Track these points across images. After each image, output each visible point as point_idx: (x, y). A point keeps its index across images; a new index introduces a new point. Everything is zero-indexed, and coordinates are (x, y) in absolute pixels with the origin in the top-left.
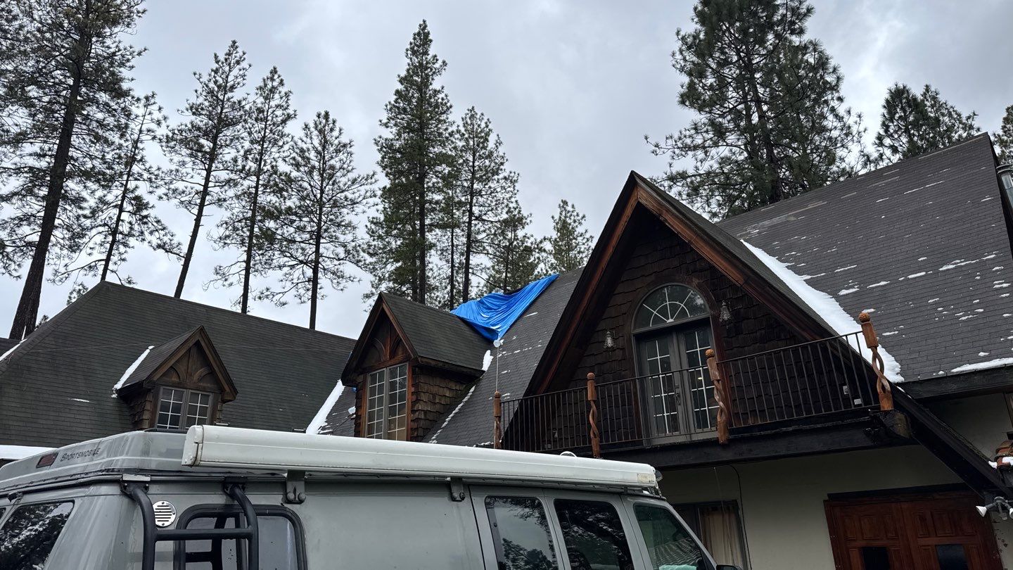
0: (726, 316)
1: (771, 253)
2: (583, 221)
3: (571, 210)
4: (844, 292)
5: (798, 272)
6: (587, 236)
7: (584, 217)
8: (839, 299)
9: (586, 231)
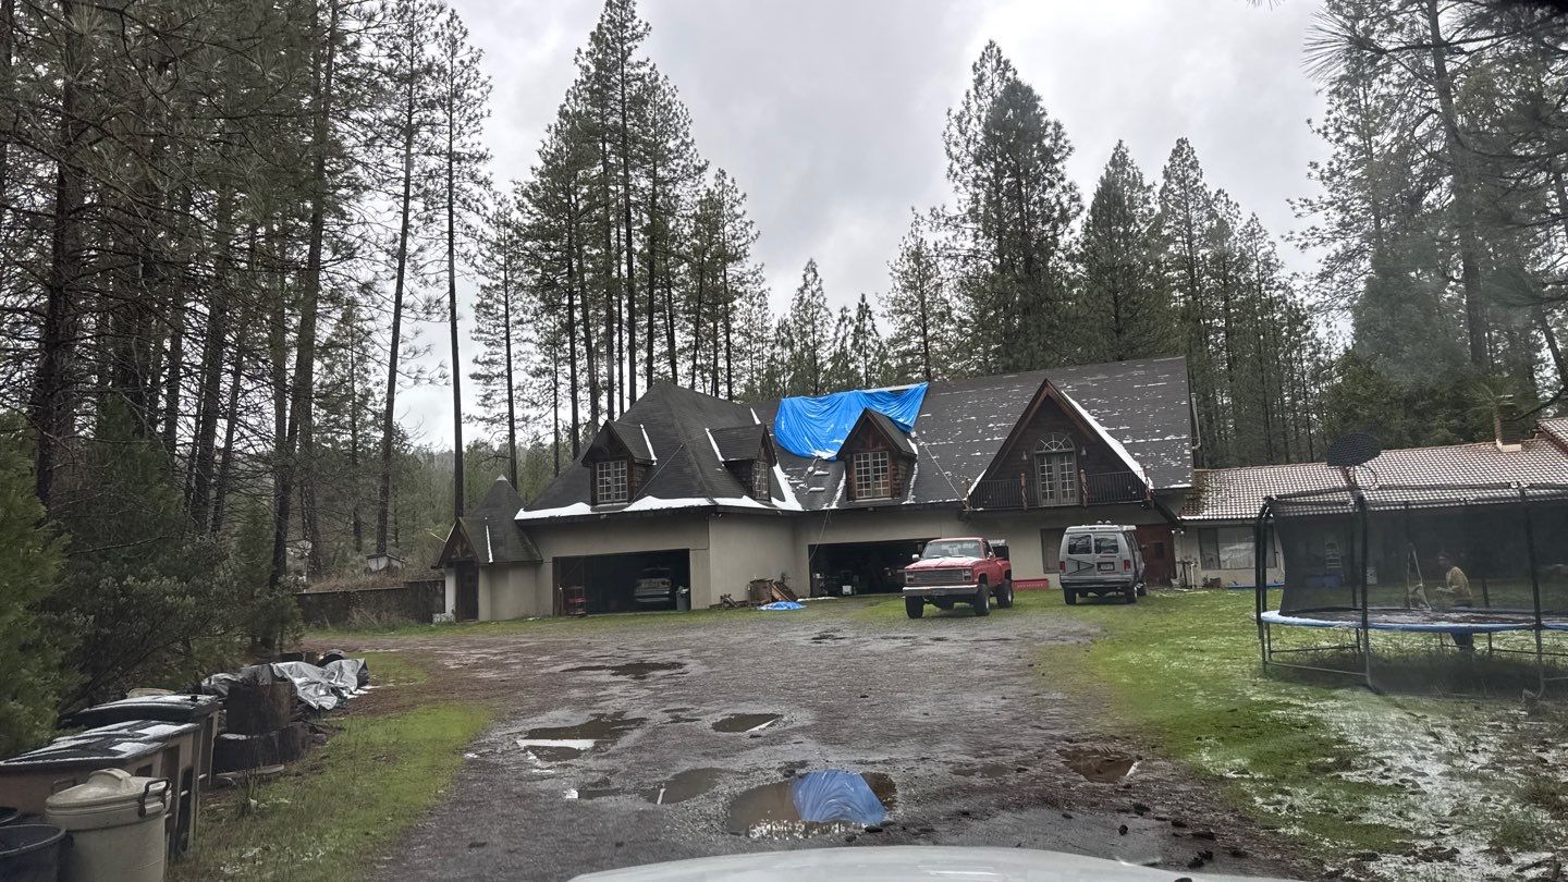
0: (1084, 453)
1: (1084, 408)
2: (743, 201)
3: (731, 185)
4: (1125, 442)
5: (1102, 424)
6: (746, 219)
7: (744, 196)
8: (1124, 445)
9: (744, 212)
